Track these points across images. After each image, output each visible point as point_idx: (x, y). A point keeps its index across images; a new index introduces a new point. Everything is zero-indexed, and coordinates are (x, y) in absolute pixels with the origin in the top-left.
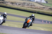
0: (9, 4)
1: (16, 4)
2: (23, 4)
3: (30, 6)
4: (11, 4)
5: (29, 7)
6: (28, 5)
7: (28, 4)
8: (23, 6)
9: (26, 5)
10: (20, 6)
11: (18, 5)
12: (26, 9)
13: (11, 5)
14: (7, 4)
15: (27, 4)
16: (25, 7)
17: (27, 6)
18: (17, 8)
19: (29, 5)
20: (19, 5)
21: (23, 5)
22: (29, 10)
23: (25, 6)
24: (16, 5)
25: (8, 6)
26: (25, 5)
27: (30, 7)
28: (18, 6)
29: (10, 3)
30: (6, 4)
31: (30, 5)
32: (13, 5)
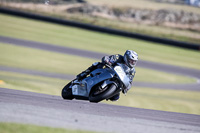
0: (104, 15)
1: (133, 16)
2: (157, 17)
3: (185, 23)
4: (112, 17)
5: (180, 29)
6: (178, 19)
7: (179, 14)
8: (157, 24)
9: (170, 21)
10: (147, 22)
11: (138, 18)
12: (172, 35)
13: (113, 21)
14: (96, 17)
15: (173, 17)
16: (166, 27)
17: (173, 25)
18: (134, 32)
19: (183, 20)
20: (144, 18)
21: (158, 20)
22: (183, 40)
23: (168, 24)
24: (131, 20)
25: (101, 23)
26: (167, 18)
27: (187, 26)
28: (138, 23)
29: (109, 13)
30: (91, 16)
31: (186, 18)
32: (121, 21)
